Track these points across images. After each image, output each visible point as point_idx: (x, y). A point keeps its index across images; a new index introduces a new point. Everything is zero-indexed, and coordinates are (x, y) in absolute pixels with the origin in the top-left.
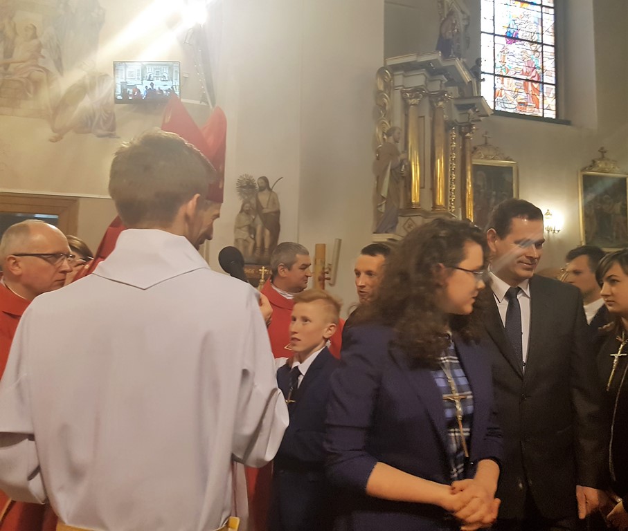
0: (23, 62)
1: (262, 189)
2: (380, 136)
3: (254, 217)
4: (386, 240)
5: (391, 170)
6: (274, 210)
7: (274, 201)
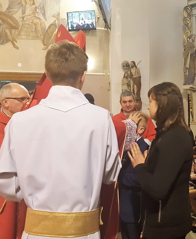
0: (30, 15)
1: (132, 67)
2: (186, 39)
3: (129, 80)
4: (189, 88)
5: (191, 55)
6: (138, 76)
7: (138, 72)
